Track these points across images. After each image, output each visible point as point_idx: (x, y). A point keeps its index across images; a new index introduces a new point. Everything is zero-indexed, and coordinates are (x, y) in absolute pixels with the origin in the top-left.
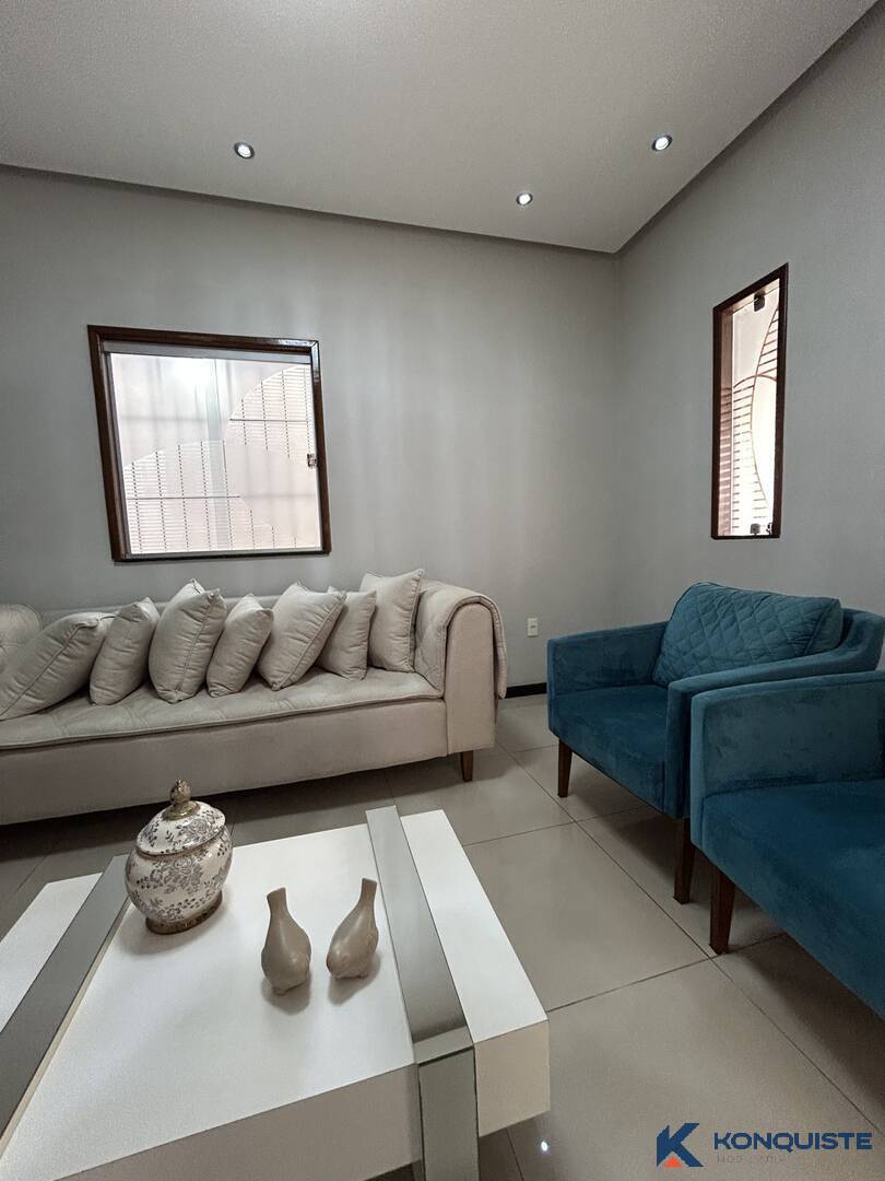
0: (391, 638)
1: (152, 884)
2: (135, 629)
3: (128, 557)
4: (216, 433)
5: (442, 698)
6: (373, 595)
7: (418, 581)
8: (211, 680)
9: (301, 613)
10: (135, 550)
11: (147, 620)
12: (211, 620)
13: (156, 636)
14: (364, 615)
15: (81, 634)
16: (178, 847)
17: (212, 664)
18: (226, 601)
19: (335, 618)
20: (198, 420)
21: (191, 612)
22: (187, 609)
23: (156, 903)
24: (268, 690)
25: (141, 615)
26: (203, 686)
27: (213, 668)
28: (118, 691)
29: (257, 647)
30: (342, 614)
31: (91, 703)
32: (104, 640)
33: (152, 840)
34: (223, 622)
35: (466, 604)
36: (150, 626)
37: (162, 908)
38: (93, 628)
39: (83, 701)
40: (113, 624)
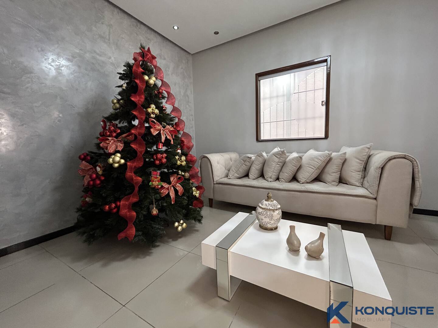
0: (351, 171)
1: (262, 214)
2: (261, 159)
3: (260, 140)
4: (289, 99)
5: (375, 199)
6: (345, 153)
7: (369, 148)
8: (280, 177)
9: (312, 159)
10: (262, 138)
11: (263, 157)
12: (281, 158)
13: (266, 162)
14: (340, 162)
15: (248, 159)
16: (268, 208)
17: (281, 172)
18: (287, 154)
19: (326, 162)
20: (283, 95)
21: (276, 155)
22: (275, 155)
23: (262, 220)
24: (298, 183)
25: (262, 156)
26: (278, 179)
27: (281, 173)
28: (256, 176)
29: (296, 169)
30: (329, 161)
31: (249, 178)
32: (253, 162)
33: (262, 204)
34: (285, 160)
35: (395, 158)
36: (264, 159)
37: (263, 221)
38: (251, 158)
39: (247, 178)
40: (255, 158)
